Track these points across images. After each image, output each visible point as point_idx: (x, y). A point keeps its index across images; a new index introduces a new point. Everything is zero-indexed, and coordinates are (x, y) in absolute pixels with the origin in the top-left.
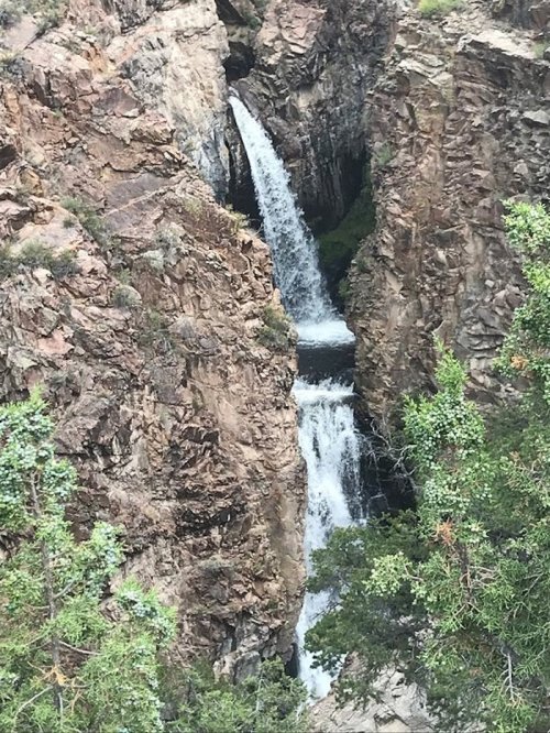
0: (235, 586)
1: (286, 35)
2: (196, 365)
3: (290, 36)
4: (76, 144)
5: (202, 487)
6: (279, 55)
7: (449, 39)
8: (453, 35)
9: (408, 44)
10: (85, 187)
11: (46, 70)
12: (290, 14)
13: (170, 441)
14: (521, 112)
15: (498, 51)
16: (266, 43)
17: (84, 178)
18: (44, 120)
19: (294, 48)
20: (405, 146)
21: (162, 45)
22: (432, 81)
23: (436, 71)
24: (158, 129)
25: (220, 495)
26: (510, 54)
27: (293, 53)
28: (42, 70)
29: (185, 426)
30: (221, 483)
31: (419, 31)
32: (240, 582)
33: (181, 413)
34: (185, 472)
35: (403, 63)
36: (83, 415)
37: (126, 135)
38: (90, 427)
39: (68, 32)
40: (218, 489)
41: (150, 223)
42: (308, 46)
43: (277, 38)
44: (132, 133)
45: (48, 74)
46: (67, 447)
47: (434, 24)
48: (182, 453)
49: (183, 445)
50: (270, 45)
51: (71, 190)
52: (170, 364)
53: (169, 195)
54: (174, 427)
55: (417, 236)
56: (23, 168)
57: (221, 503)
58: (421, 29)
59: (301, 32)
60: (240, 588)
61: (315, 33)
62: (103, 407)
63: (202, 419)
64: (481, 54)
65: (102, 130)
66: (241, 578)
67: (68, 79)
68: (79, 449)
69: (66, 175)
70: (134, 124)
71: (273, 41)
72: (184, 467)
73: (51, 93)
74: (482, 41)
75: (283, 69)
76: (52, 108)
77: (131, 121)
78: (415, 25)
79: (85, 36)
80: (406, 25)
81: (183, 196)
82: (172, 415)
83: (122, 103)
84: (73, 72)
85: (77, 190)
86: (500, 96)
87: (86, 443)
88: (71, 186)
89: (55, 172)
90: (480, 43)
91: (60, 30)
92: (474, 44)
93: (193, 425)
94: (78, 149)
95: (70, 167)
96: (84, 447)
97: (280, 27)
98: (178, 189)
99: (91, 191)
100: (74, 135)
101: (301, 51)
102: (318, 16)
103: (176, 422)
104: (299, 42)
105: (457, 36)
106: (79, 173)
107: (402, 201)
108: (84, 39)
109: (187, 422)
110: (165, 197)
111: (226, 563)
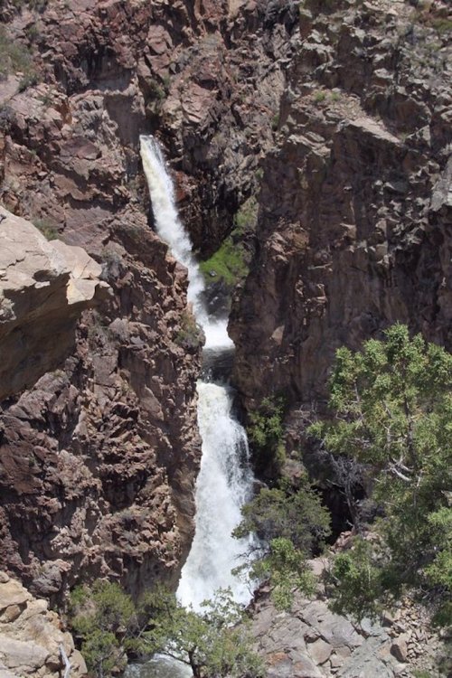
0: (143, 532)
1: (186, 107)
2: (126, 357)
3: (189, 109)
4: (45, 177)
5: (124, 453)
6: (180, 122)
7: (331, 122)
8: (334, 119)
9: (298, 123)
10: (50, 210)
11: (26, 118)
12: (190, 92)
13: (103, 415)
14: (384, 182)
15: (370, 135)
16: (170, 112)
17: (50, 204)
18: (22, 157)
19: (191, 117)
20: (288, 200)
21: (96, 106)
22: (316, 152)
23: (319, 145)
24: (111, 170)
25: (137, 460)
26: (379, 137)
27: (190, 121)
28: (23, 117)
29: (115, 404)
30: (138, 451)
31: (307, 114)
32: (148, 529)
33: (113, 393)
34: (113, 439)
35: (293, 137)
36: (43, 390)
37: (86, 173)
38: (48, 399)
39: (44, 89)
40: (136, 455)
41: (100, 243)
42: (203, 118)
43: (179, 109)
44: (90, 172)
45: (27, 121)
46: (28, 413)
47: (319, 109)
48: (110, 424)
49: (112, 419)
50: (173, 113)
51: (40, 212)
52: (106, 355)
53: (116, 222)
54: (107, 404)
55: (293, 270)
56: (6, 192)
57: (138, 466)
58: (308, 112)
59: (198, 105)
60: (147, 534)
61: (208, 107)
62: (59, 384)
63: (128, 399)
64: (356, 135)
65: (68, 168)
66: (148, 525)
67: (43, 126)
68: (38, 416)
69: (35, 199)
70: (93, 165)
71: (176, 111)
72: (112, 437)
73: (29, 136)
74: (358, 126)
75: (182, 134)
76: (29, 147)
77: (90, 162)
78: (304, 109)
79: (58, 94)
80: (296, 108)
81: (127, 223)
82: (106, 394)
83: (84, 148)
84: (48, 121)
85: (44, 213)
86: (368, 168)
87: (43, 412)
88: (40, 209)
89: (27, 198)
90: (356, 127)
91: (38, 87)
92: (352, 127)
93: (120, 403)
94: (46, 181)
95: (40, 194)
96: (42, 415)
97: (181, 101)
98: (123, 217)
99: (55, 214)
100: (44, 170)
101: (197, 120)
102: (213, 95)
103: (108, 400)
104: (196, 114)
105: (337, 121)
106: (46, 200)
107: (284, 241)
108: (56, 96)
109: (116, 401)
110: (112, 223)
111: (138, 513)
